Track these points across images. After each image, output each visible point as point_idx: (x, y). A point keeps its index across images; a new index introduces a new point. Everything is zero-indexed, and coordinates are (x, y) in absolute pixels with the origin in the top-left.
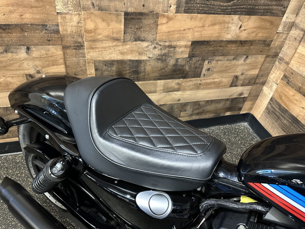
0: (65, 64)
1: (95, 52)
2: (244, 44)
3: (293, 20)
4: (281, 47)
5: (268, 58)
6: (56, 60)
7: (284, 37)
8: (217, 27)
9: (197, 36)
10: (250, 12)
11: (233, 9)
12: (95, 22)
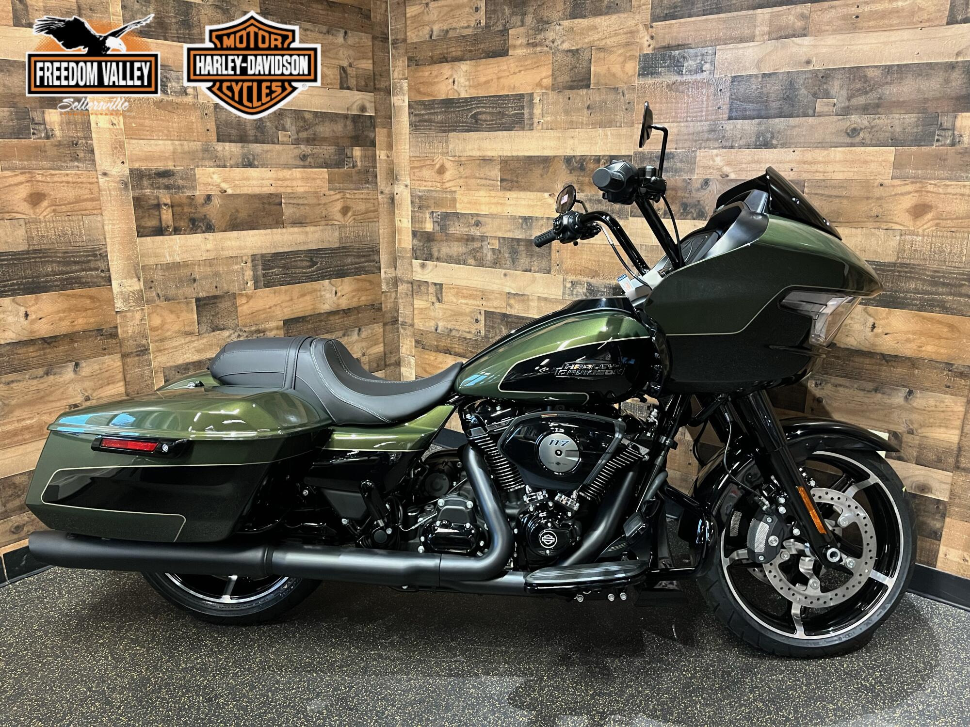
0: (125, 380)
1: (164, 355)
2: (349, 314)
3: (394, 275)
4: (397, 311)
5: (387, 327)
6: (113, 376)
7: (393, 295)
8: (308, 298)
9: (288, 312)
10: (341, 274)
11: (319, 273)
12: (161, 316)
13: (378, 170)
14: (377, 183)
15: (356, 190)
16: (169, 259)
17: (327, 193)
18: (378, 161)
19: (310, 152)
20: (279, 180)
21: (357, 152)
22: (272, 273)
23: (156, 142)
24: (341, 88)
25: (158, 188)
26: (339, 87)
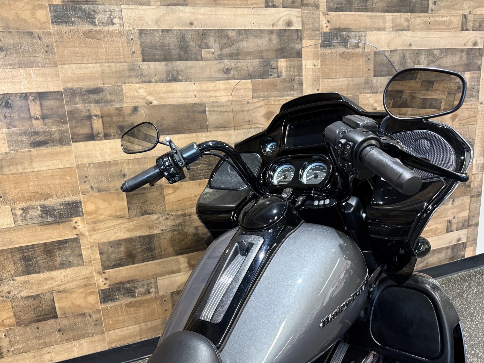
13: (304, 78)
14: (302, 90)
15: (280, 96)
16: (100, 159)
17: (251, 101)
18: (303, 70)
19: (234, 65)
20: (203, 91)
21: (282, 63)
22: (197, 168)
23: (86, 65)
24: (266, 7)
25: (90, 103)
26: (264, 6)
